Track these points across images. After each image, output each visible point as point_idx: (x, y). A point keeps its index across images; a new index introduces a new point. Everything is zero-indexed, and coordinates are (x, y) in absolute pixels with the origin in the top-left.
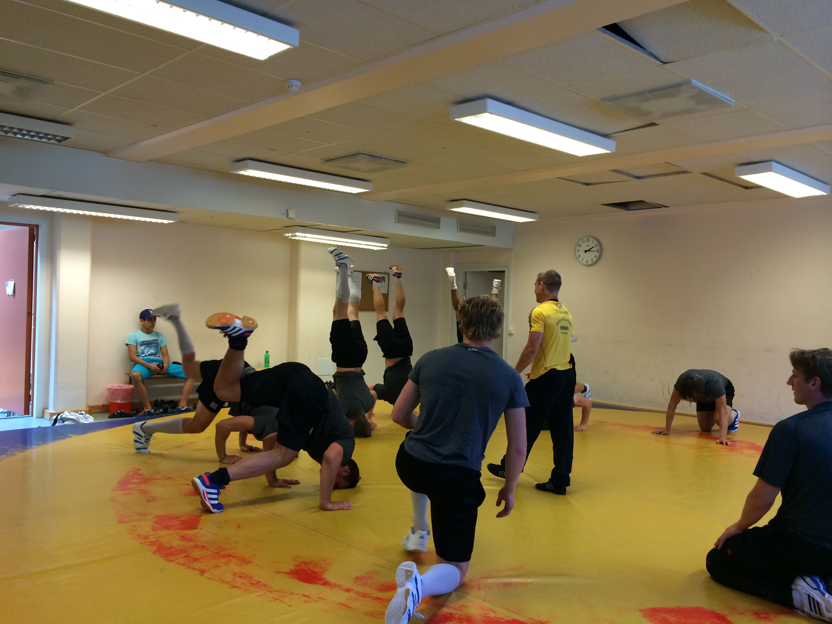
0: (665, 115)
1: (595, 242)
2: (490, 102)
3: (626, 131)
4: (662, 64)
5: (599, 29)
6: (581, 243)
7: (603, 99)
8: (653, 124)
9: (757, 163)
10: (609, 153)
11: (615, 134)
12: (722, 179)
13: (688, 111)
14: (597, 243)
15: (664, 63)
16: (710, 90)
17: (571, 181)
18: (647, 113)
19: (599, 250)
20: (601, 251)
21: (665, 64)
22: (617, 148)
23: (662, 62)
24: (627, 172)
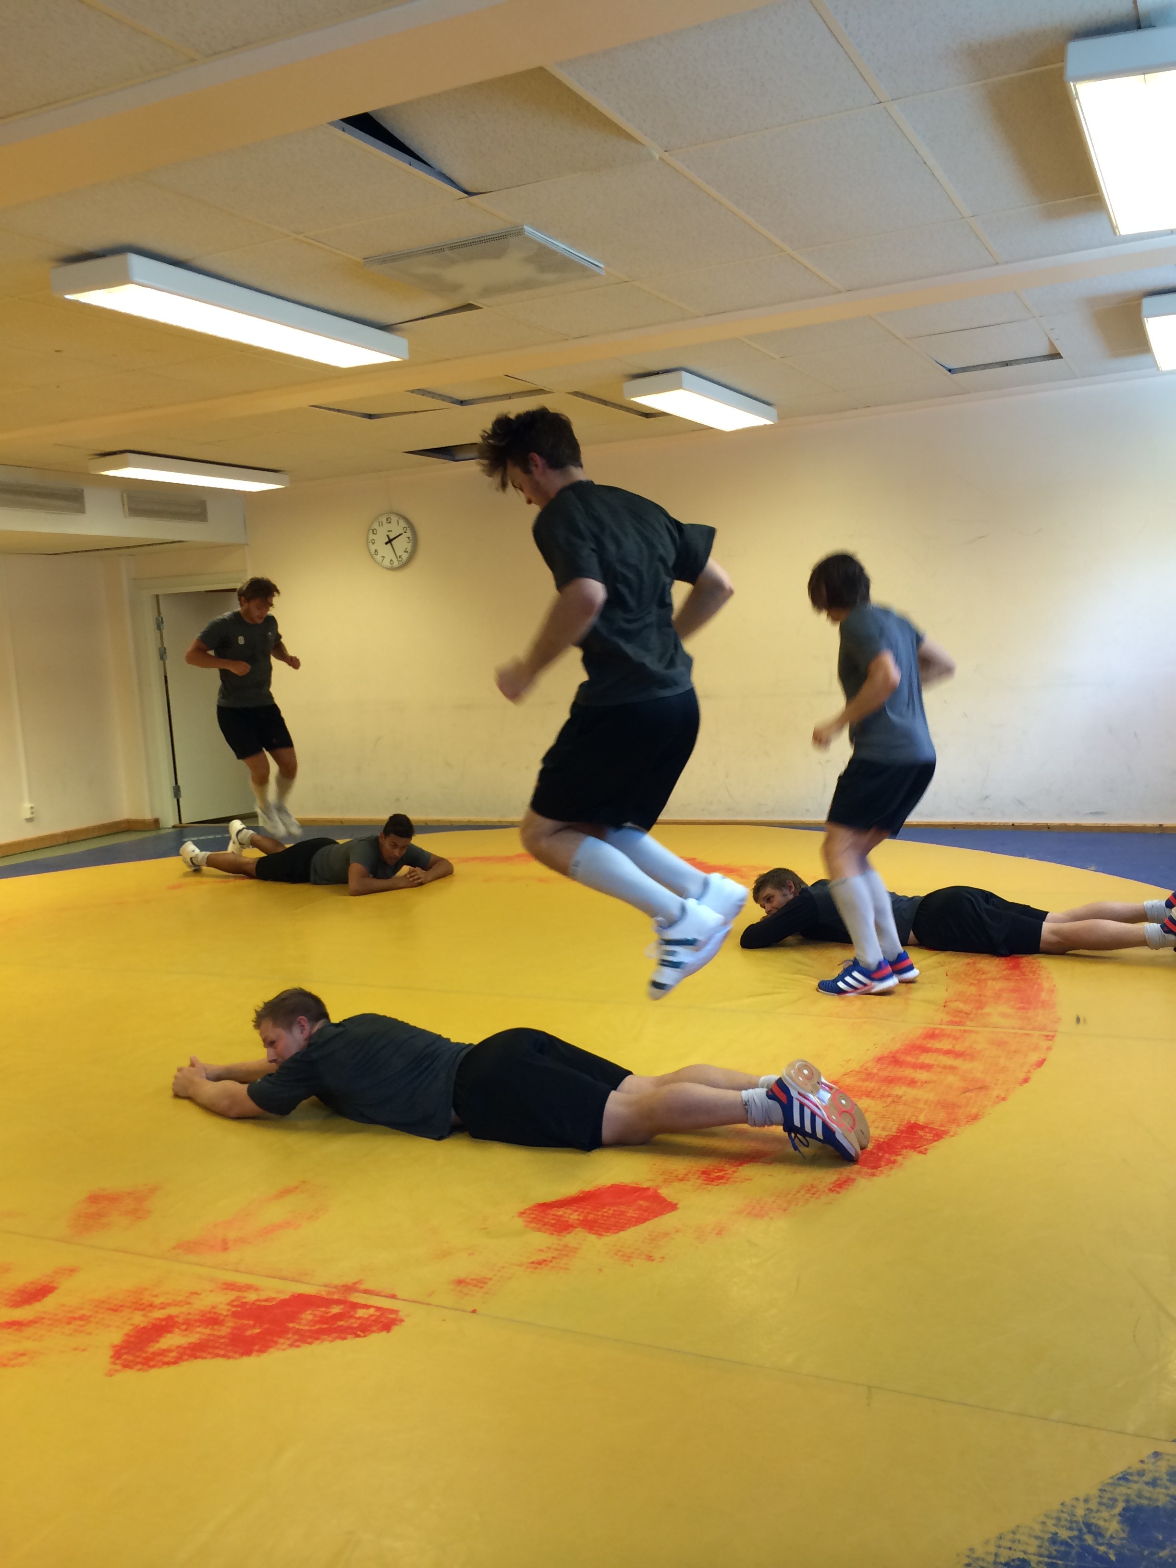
0: (487, 291)
1: (403, 524)
2: (135, 261)
3: (423, 318)
4: (466, 195)
5: (332, 124)
6: (375, 526)
7: (369, 260)
8: (469, 307)
9: (658, 373)
10: (398, 362)
11: (405, 324)
12: (605, 402)
13: (527, 285)
14: (405, 525)
15: (469, 194)
16: (561, 246)
17: (339, 411)
18: (455, 288)
19: (411, 539)
20: (415, 539)
21: (472, 196)
22: (411, 351)
23: (466, 192)
24: (440, 393)
